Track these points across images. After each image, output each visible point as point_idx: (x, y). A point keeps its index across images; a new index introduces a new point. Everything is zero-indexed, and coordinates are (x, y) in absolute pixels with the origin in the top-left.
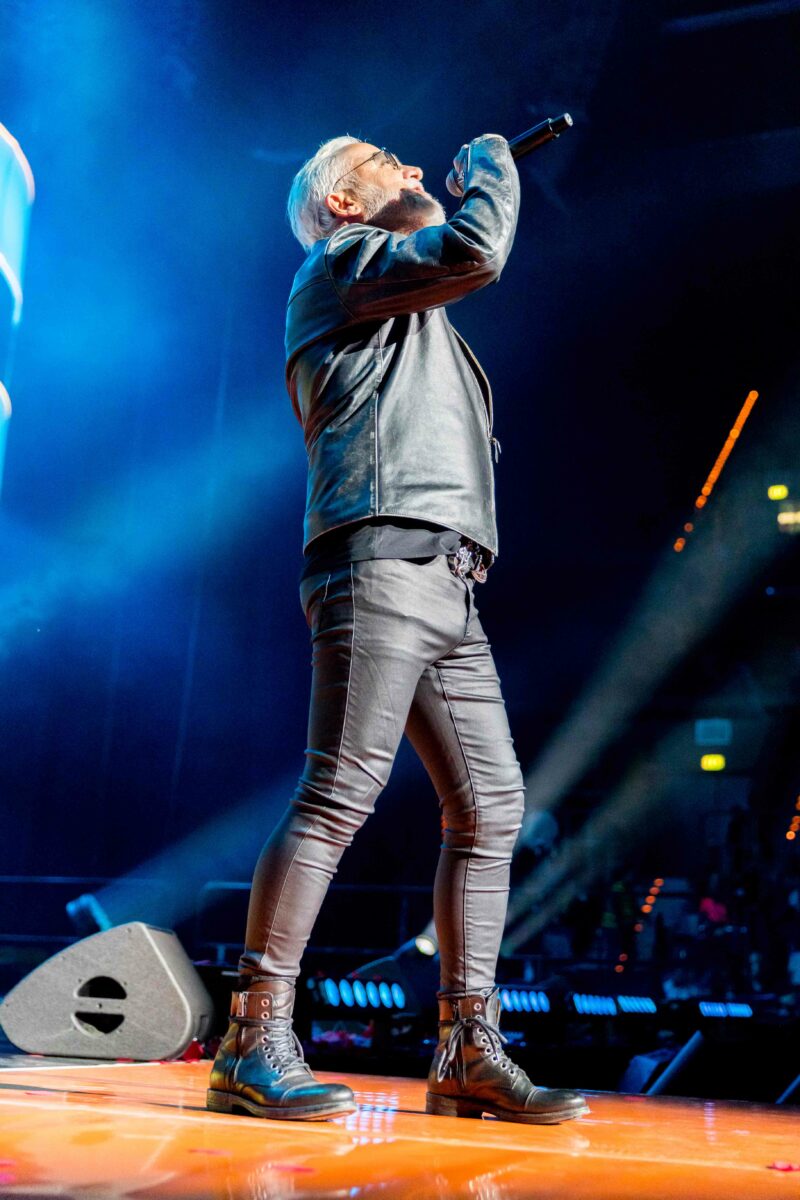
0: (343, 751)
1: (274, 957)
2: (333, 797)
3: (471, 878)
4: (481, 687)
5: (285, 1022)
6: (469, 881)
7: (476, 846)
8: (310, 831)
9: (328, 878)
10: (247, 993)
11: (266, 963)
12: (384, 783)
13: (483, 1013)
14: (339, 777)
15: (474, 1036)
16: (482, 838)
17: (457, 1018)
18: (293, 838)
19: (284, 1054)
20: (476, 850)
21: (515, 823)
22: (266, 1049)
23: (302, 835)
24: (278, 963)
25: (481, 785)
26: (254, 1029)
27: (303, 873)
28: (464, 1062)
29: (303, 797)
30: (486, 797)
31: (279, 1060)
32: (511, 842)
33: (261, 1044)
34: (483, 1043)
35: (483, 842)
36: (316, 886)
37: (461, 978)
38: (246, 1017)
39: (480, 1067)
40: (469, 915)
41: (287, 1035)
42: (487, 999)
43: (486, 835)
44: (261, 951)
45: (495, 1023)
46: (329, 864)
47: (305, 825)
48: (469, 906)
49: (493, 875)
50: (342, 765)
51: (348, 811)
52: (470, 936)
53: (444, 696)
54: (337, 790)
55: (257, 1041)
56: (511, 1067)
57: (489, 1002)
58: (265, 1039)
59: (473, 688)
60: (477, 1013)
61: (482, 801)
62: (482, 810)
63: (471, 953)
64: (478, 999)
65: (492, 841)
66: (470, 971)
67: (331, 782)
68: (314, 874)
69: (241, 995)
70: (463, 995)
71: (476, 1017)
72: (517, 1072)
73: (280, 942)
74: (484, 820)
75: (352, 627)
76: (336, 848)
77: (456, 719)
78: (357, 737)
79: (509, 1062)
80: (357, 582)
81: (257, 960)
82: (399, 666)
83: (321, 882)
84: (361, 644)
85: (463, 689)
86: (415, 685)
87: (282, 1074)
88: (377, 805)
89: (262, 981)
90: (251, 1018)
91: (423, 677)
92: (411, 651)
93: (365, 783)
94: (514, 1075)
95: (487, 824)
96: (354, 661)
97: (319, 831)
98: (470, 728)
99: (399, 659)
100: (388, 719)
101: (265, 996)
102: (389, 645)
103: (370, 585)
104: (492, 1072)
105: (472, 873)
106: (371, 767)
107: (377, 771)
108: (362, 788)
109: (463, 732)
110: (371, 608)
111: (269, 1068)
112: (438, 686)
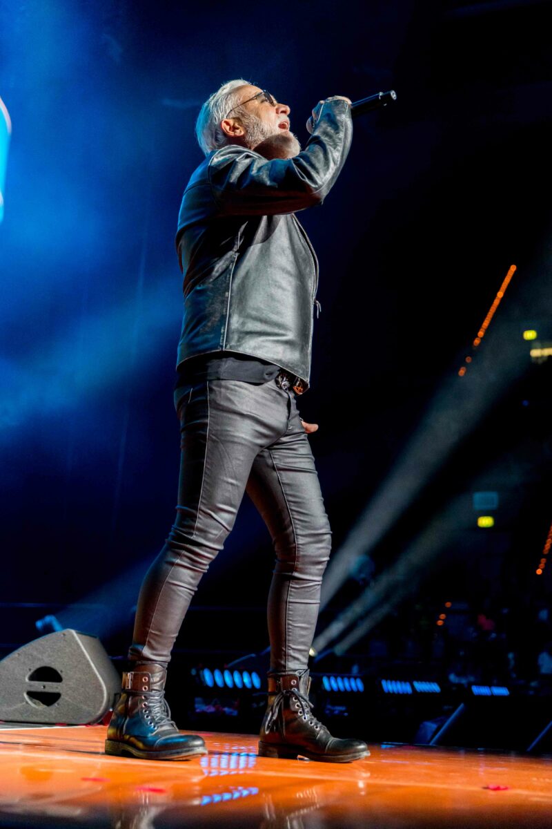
0: (200, 506)
1: (152, 648)
2: (194, 538)
3: (293, 594)
4: (300, 462)
5: (159, 693)
6: (290, 595)
7: (296, 571)
8: (178, 561)
9: (191, 594)
10: (133, 673)
11: (146, 652)
12: (230, 529)
13: (297, 686)
14: (198, 524)
15: (291, 702)
16: (300, 566)
17: (280, 691)
18: (166, 566)
19: (158, 715)
20: (296, 574)
21: (324, 557)
22: (145, 711)
23: (172, 564)
24: (155, 652)
25: (300, 529)
26: (137, 698)
27: (173, 591)
28: (284, 720)
29: (174, 538)
30: (303, 538)
31: (154, 719)
32: (321, 569)
33: (142, 708)
34: (297, 707)
35: (300, 568)
36: (181, 599)
37: (283, 662)
38: (132, 688)
39: (296, 723)
40: (291, 618)
41: (160, 702)
42: (300, 677)
43: (303, 564)
44: (143, 644)
45: (305, 694)
46: (190, 584)
47: (175, 557)
48: (290, 612)
49: (308, 592)
50: (200, 516)
51: (204, 548)
52: (290, 634)
53: (273, 468)
54: (197, 533)
55: (139, 706)
56: (316, 724)
57: (302, 679)
58: (145, 705)
59: (295, 463)
60: (292, 687)
61: (301, 541)
62: (300, 546)
63: (291, 645)
64: (294, 677)
65: (307, 569)
66: (290, 657)
67: (192, 528)
68: (180, 591)
69: (129, 674)
70: (284, 673)
71: (292, 690)
72: (321, 727)
73: (157, 638)
74: (301, 553)
75: (208, 421)
76: (197, 573)
77: (283, 484)
78: (210, 497)
79: (315, 720)
80: (211, 390)
81: (141, 650)
82: (239, 447)
83: (186, 597)
84: (213, 432)
85: (288, 463)
86: (252, 461)
87: (156, 728)
88: (225, 544)
89: (144, 665)
90: (135, 690)
91: (258, 456)
92: (248, 437)
93: (216, 528)
94: (318, 729)
95: (304, 556)
96: (208, 445)
97: (184, 561)
98: (292, 490)
99: (239, 443)
100: (232, 484)
101: (146, 675)
102: (232, 434)
103: (220, 392)
104: (303, 727)
105: (293, 590)
106: (222, 518)
107: (225, 520)
108: (215, 532)
109: (288, 492)
110: (221, 408)
111: (147, 724)
112: (269, 461)
